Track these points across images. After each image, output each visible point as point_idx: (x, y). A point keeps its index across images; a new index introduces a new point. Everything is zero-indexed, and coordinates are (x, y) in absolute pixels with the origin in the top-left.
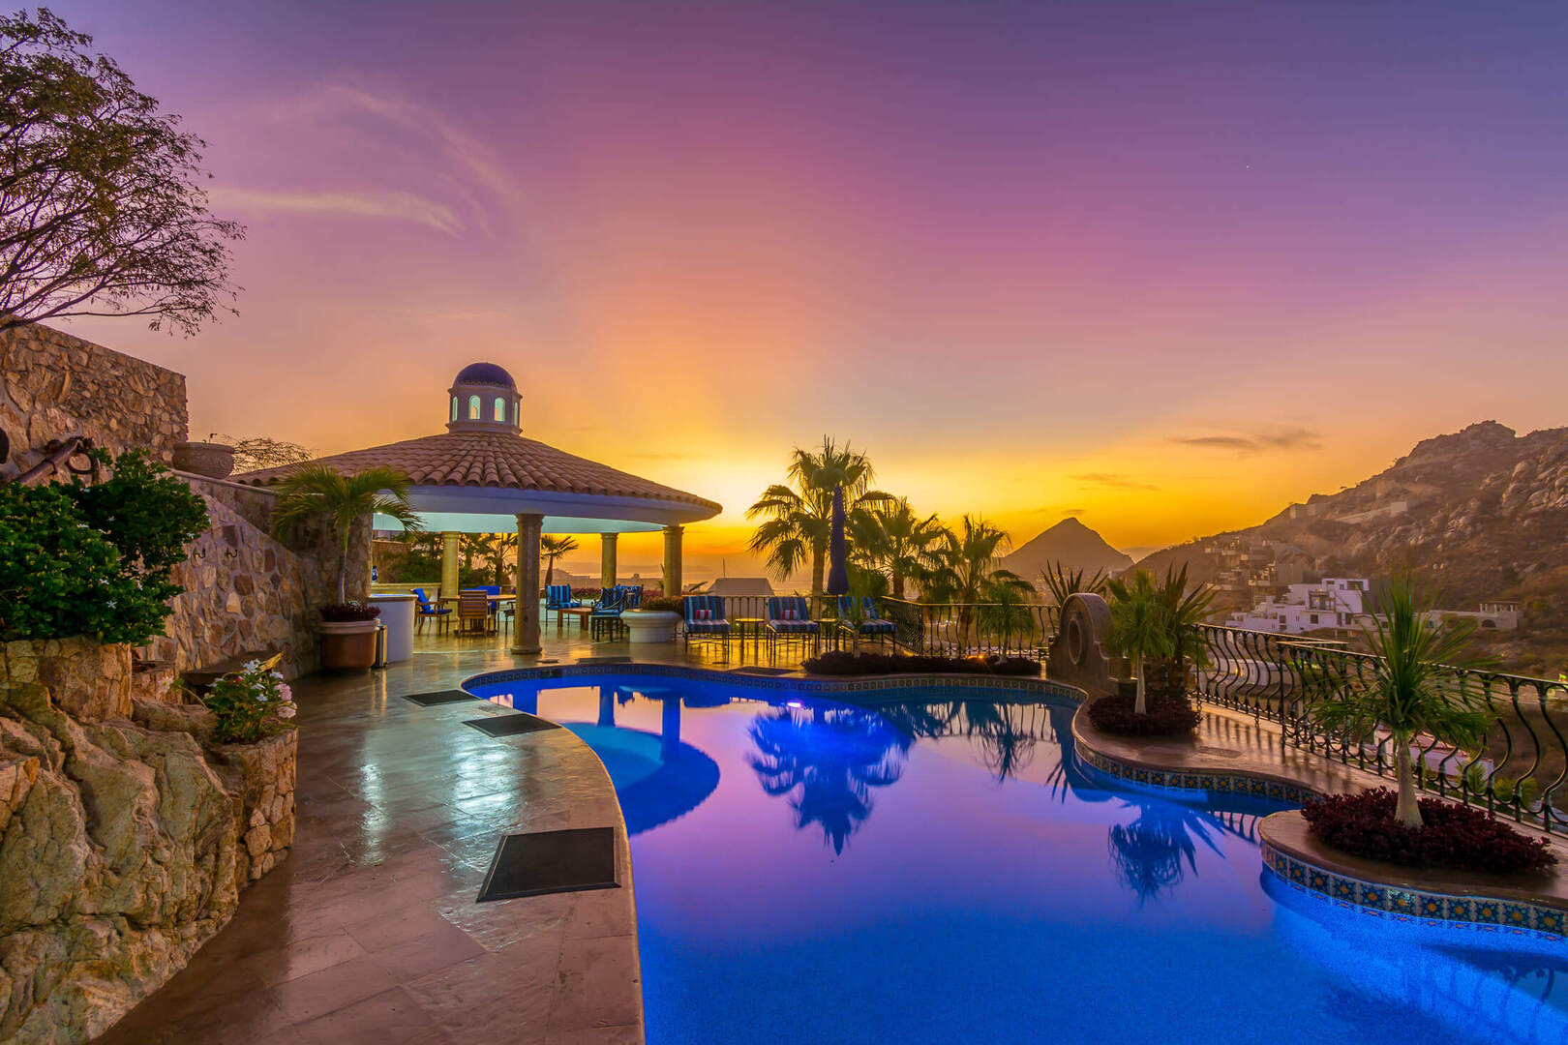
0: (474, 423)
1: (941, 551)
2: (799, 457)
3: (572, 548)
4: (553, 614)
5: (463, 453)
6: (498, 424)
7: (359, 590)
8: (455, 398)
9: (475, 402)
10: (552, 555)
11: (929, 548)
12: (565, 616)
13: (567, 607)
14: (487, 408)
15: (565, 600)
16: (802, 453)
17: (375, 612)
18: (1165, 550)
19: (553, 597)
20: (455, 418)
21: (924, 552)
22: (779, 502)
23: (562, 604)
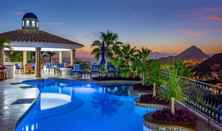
0: (27, 27)
1: (137, 55)
2: (102, 34)
3: (56, 54)
4: (48, 69)
5: (24, 34)
6: (33, 27)
7: (2, 63)
8: (23, 21)
9: (28, 22)
10: (51, 56)
11: (134, 54)
12: (50, 69)
13: (51, 67)
14: (31, 23)
15: (50, 66)
16: (102, 33)
17: (5, 68)
18: (218, 54)
19: (48, 65)
20: (23, 26)
21: (133, 55)
22: (98, 44)
23: (50, 67)
